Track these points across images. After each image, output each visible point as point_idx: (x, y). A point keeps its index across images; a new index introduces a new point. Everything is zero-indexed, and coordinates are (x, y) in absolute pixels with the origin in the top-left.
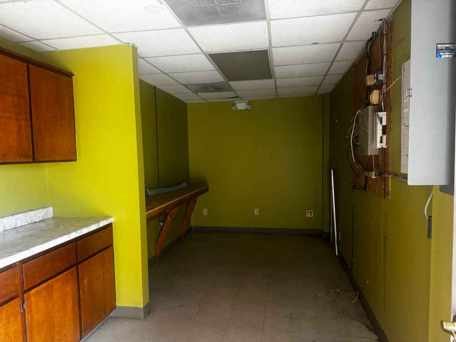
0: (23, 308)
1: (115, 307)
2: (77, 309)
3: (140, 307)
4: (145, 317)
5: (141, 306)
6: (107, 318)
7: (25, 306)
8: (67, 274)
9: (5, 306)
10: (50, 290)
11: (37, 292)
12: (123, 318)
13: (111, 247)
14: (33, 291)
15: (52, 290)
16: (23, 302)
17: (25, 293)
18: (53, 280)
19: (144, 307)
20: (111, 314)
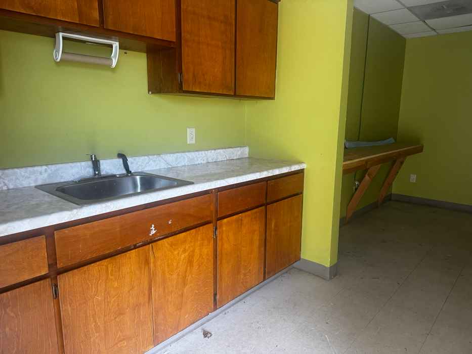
0: (216, 235)
1: (299, 259)
2: (263, 249)
3: (326, 266)
4: (331, 278)
5: (328, 265)
6: (291, 267)
7: (217, 232)
8: (256, 213)
9: (201, 228)
10: (240, 223)
11: (228, 222)
12: (307, 272)
13: (301, 195)
14: (225, 220)
15: (241, 224)
16: (216, 229)
17: (218, 220)
18: (243, 214)
19: (331, 267)
20: (295, 265)
